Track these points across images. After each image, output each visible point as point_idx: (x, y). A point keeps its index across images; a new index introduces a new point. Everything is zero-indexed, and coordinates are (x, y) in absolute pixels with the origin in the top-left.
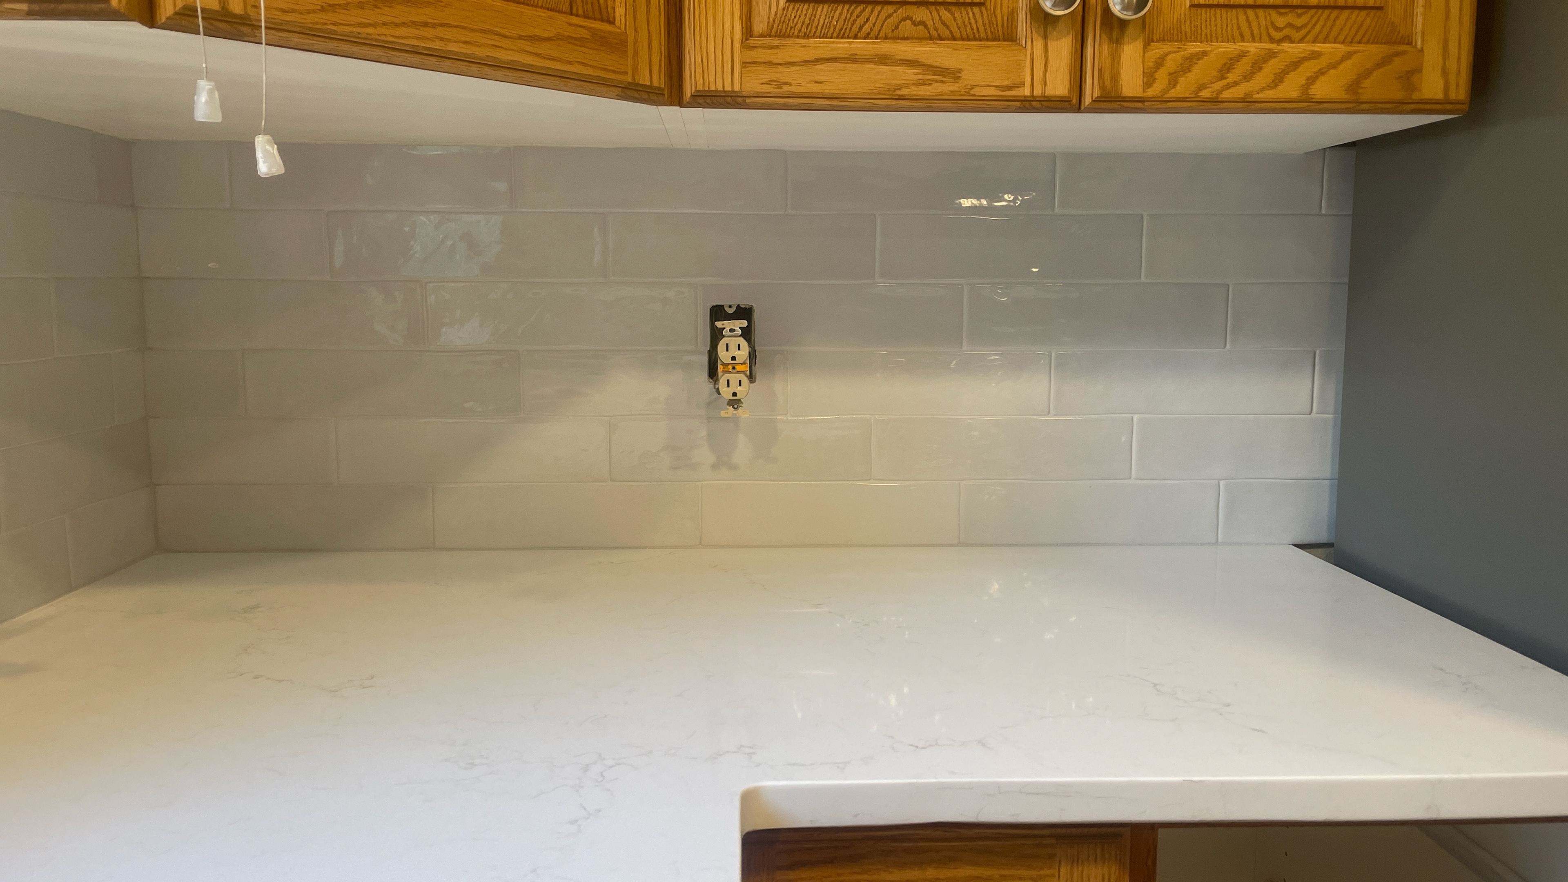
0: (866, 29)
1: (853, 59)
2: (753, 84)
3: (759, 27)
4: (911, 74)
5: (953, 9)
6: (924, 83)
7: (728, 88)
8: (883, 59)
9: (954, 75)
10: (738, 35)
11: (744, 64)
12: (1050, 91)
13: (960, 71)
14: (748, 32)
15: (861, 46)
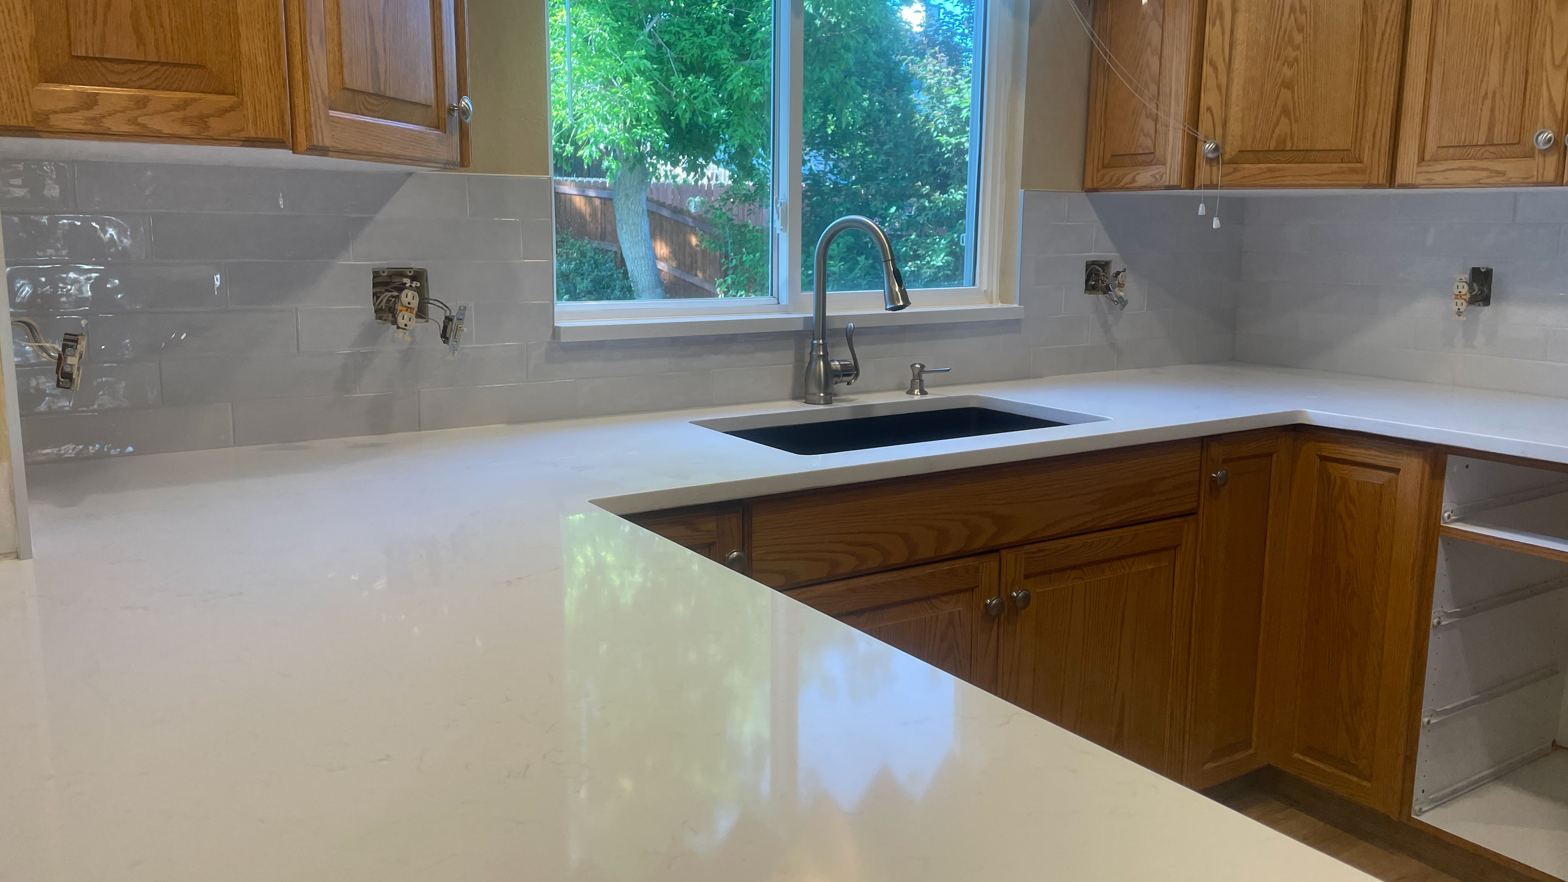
0: (1469, 156)
1: (1461, 169)
2: (1420, 180)
3: (1427, 157)
4: (1484, 174)
5: (1507, 146)
6: (1490, 177)
7: (1410, 182)
8: (1473, 169)
9: (1503, 173)
10: (1416, 162)
11: (1418, 173)
12: (1545, 179)
13: (1506, 172)
14: (1422, 159)
15: (1465, 164)
